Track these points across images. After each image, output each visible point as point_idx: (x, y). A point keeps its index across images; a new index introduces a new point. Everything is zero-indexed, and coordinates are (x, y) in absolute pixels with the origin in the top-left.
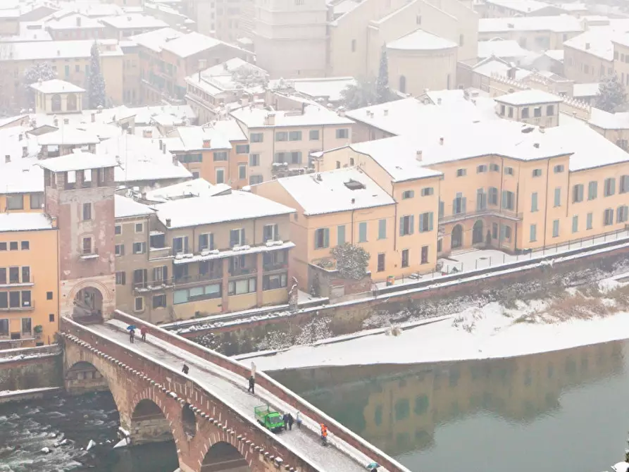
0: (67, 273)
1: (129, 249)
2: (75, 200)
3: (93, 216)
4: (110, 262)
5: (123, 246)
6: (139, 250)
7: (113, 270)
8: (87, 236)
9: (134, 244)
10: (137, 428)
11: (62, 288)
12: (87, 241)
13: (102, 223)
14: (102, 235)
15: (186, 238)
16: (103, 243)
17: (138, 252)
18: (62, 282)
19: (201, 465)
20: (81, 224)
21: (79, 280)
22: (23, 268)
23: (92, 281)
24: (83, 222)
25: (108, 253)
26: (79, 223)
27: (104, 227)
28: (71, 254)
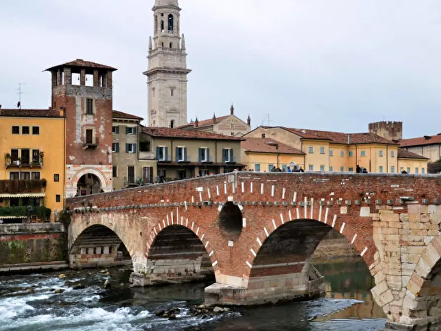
0: (72, 158)
1: (123, 147)
2: (80, 94)
3: (95, 111)
4: (108, 153)
5: (118, 144)
6: (130, 150)
7: (110, 161)
8: (89, 128)
9: (126, 144)
10: (153, 267)
11: (67, 172)
12: (89, 132)
13: (102, 118)
14: (102, 128)
15: (166, 148)
16: (103, 136)
17: (130, 152)
18: (68, 166)
19: (251, 266)
20: (85, 116)
21: (82, 166)
22: (34, 151)
23: (93, 168)
24: (86, 114)
25: (107, 145)
26: (82, 116)
27: (103, 122)
28: (75, 142)
